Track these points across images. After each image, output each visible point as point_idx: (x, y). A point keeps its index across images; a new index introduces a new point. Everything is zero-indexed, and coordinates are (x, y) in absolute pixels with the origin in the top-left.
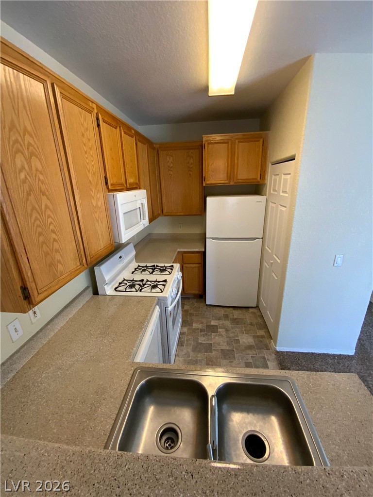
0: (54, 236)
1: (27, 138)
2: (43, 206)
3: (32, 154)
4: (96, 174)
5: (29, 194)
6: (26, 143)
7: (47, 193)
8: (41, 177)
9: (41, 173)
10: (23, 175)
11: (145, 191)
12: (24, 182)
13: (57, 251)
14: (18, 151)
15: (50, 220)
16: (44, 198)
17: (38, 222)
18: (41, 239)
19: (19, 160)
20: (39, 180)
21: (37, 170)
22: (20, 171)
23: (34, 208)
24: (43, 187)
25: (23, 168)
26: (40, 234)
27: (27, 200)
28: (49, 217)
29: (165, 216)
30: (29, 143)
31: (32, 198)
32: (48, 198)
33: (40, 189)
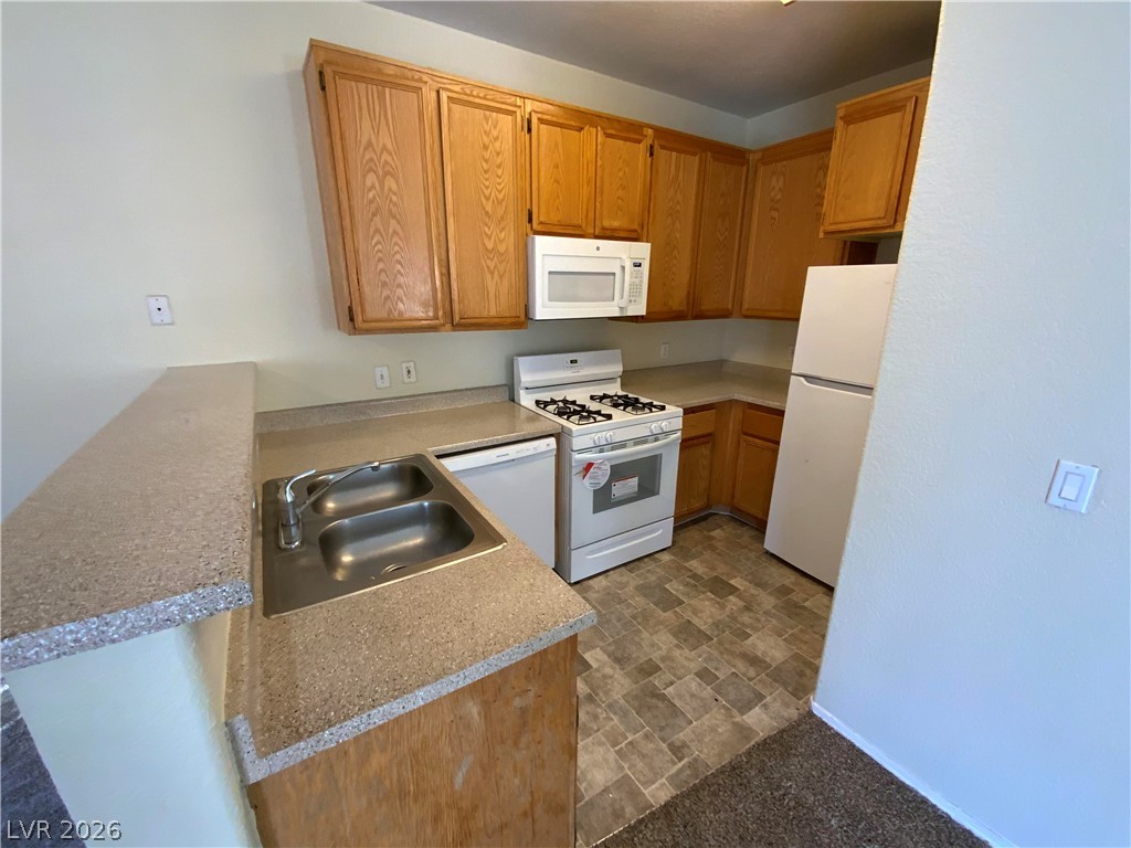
0: (399, 267)
1: (385, 156)
2: (391, 231)
3: (386, 174)
4: (504, 203)
5: (374, 215)
6: (382, 161)
7: (398, 217)
8: (394, 198)
9: (395, 194)
10: (371, 195)
11: (649, 245)
12: (371, 202)
13: (399, 286)
14: (371, 170)
15: (396, 248)
16: (393, 222)
17: (379, 247)
18: (381, 266)
19: (371, 179)
20: (391, 201)
21: (390, 190)
22: (370, 190)
23: (377, 231)
24: (394, 210)
25: (373, 187)
26: (380, 260)
27: (372, 220)
28: (396, 244)
29: (746, 317)
30: (385, 161)
31: (377, 219)
32: (399, 223)
33: (390, 211)
